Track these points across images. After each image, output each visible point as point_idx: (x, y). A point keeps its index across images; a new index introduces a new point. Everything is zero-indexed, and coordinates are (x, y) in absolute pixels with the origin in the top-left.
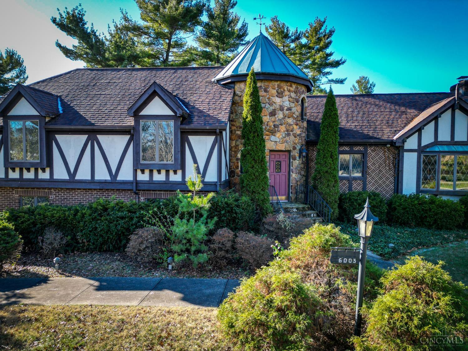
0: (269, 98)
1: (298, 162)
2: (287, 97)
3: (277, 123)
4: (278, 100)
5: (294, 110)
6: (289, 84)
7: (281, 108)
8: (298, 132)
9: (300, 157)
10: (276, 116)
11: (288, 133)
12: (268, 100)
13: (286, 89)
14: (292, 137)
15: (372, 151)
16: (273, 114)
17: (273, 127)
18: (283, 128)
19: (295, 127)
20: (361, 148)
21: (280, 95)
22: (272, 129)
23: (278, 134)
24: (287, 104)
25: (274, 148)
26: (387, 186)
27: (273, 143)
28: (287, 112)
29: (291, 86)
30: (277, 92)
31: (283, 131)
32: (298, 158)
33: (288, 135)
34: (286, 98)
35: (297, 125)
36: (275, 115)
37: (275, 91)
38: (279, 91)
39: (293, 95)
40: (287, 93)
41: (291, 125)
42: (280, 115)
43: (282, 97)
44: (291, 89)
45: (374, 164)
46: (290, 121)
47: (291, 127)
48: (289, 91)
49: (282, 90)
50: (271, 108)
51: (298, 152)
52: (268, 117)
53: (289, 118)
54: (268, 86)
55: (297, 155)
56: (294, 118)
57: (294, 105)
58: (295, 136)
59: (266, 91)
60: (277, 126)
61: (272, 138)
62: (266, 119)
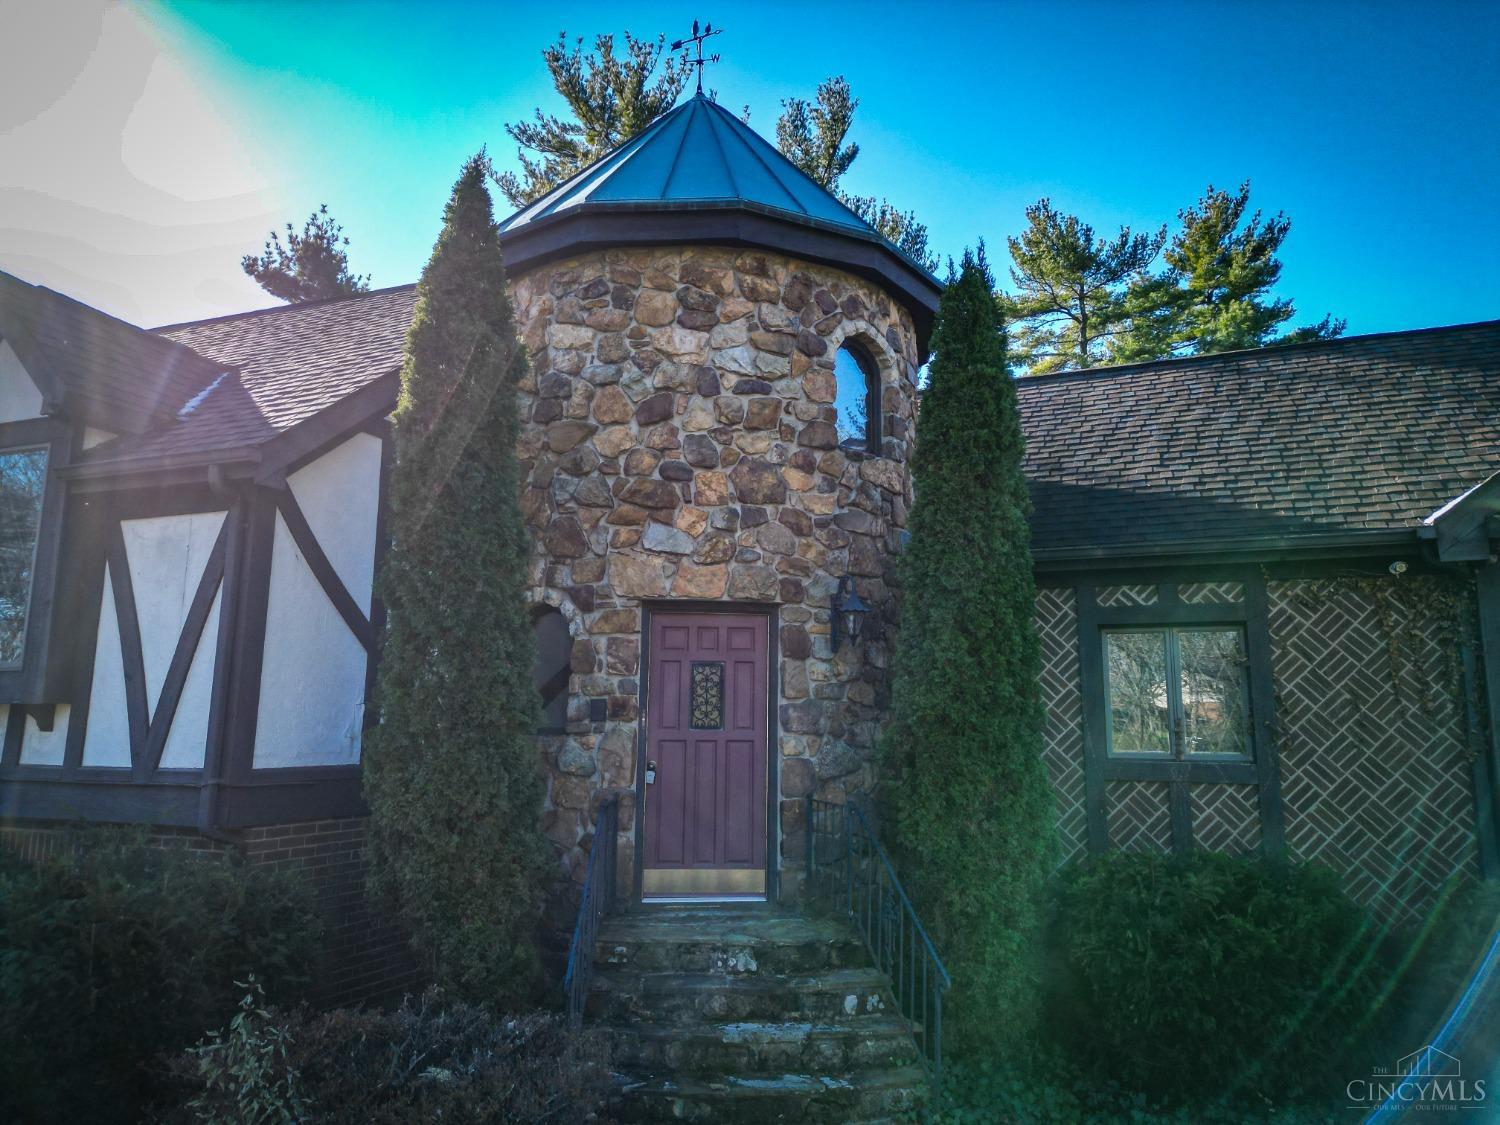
0: (638, 337)
1: (822, 667)
2: (741, 323)
3: (683, 458)
4: (685, 342)
5: (781, 389)
6: (749, 260)
7: (707, 382)
8: (822, 506)
9: (835, 645)
10: (676, 422)
11: (748, 508)
12: (635, 346)
13: (728, 283)
14: (776, 531)
15: (1297, 603)
16: (656, 412)
17: (656, 476)
18: (715, 484)
19: (795, 478)
20: (1228, 593)
21: (700, 314)
22: (648, 487)
23: (684, 517)
24: (738, 358)
25: (667, 587)
27: (658, 561)
28: (744, 401)
29: (762, 272)
30: (681, 300)
31: (713, 497)
32: (820, 647)
33: (754, 519)
34: (736, 333)
35: (808, 467)
36: (667, 416)
37: (670, 299)
38: (693, 297)
39: (777, 316)
40: (738, 305)
41: (768, 466)
42: (699, 416)
43: (708, 328)
44: (764, 285)
45: (1317, 683)
46: (762, 445)
47: (769, 479)
48: (753, 295)
49: (709, 291)
50: (648, 382)
51: (825, 614)
52: (634, 428)
53: (751, 429)
54: (636, 275)
55: (816, 632)
56: (787, 433)
57: (781, 365)
58: (798, 525)
59: (623, 301)
60: (683, 475)
61: (655, 534)
62: (619, 437)
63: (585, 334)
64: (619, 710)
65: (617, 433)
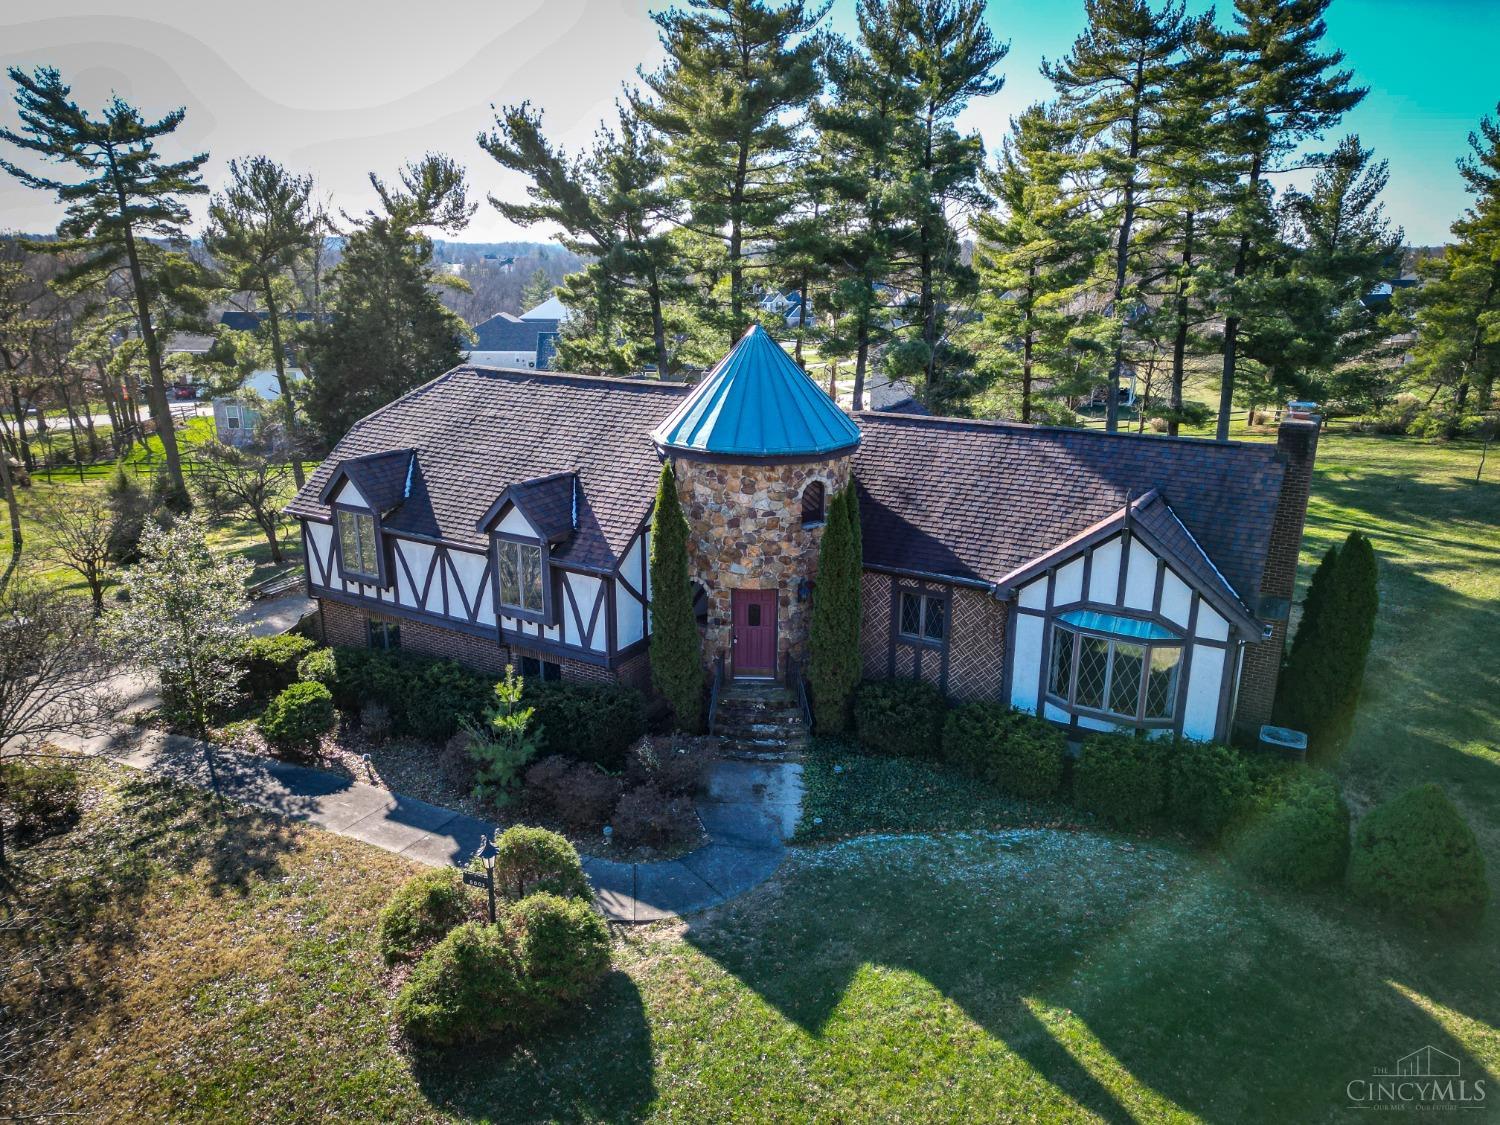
0: (727, 494)
1: (794, 609)
2: (764, 490)
3: (744, 540)
4: (744, 499)
6: (767, 468)
7: (752, 513)
8: (795, 553)
9: (799, 601)
10: (741, 527)
11: (767, 557)
12: (726, 498)
13: (760, 476)
14: (778, 564)
15: (962, 596)
16: (734, 523)
17: (734, 546)
18: (755, 550)
19: (784, 545)
20: (940, 589)
21: (749, 488)
22: (732, 550)
23: (744, 562)
24: (764, 505)
25: (739, 585)
26: (988, 672)
27: (736, 576)
28: (766, 519)
29: (773, 470)
30: (743, 481)
31: (755, 554)
32: (793, 602)
33: (769, 561)
34: (763, 494)
35: (789, 539)
36: (738, 525)
37: (738, 482)
38: (747, 481)
39: (778, 486)
40: (764, 484)
41: (774, 543)
42: (748, 527)
43: (752, 493)
44: (773, 475)
45: (965, 623)
46: (772, 535)
47: (776, 546)
48: (769, 479)
49: (753, 479)
50: (731, 512)
51: (796, 590)
52: (726, 528)
53: (769, 529)
54: (726, 471)
55: (791, 596)
56: (782, 529)
57: (781, 504)
58: (786, 561)
59: (721, 480)
60: (744, 547)
61: (734, 567)
62: (721, 532)
63: (708, 491)
64: (724, 623)
65: (720, 530)
